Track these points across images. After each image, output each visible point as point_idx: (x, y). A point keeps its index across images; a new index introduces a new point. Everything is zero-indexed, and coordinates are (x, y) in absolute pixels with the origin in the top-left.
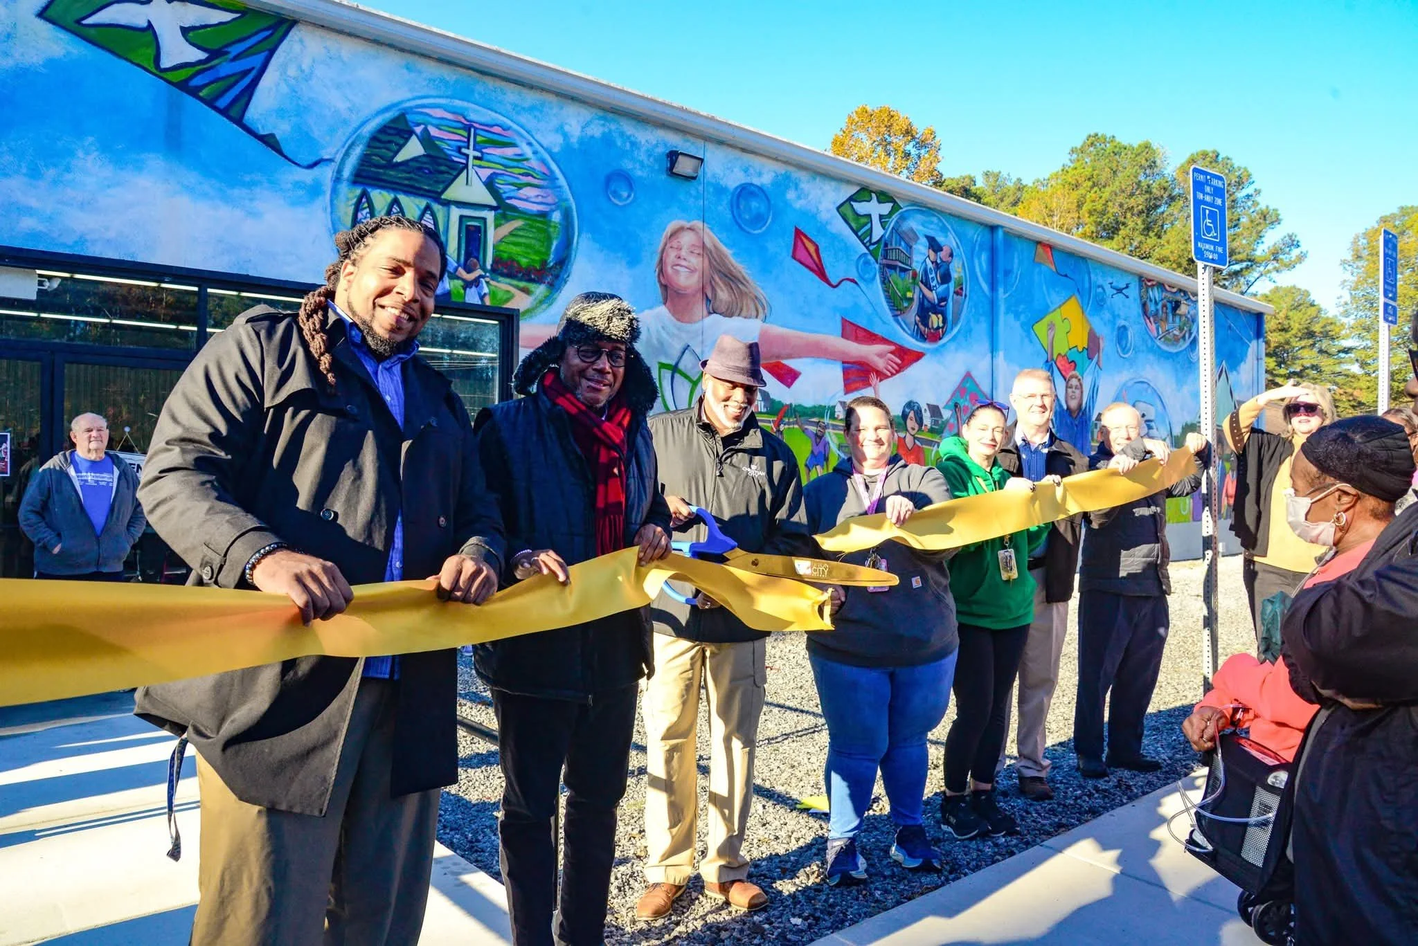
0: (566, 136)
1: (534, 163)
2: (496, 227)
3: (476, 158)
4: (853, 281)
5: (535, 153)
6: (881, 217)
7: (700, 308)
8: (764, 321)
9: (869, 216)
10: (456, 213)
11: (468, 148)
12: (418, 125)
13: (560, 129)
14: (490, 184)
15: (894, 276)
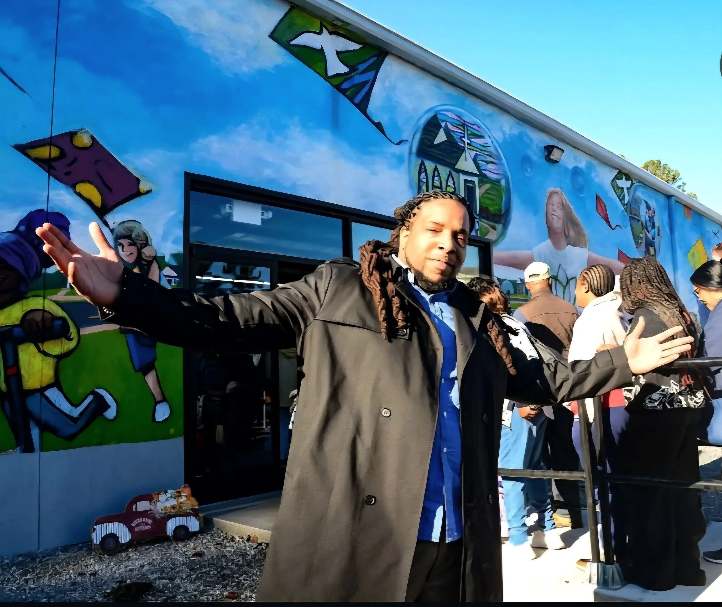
0: (504, 133)
1: (492, 149)
2: (480, 187)
3: (468, 144)
4: (620, 226)
5: (492, 142)
6: (627, 188)
7: (563, 241)
8: (589, 250)
9: (622, 188)
10: (462, 177)
11: (464, 137)
12: (443, 121)
13: (501, 129)
14: (475, 160)
15: (635, 223)
